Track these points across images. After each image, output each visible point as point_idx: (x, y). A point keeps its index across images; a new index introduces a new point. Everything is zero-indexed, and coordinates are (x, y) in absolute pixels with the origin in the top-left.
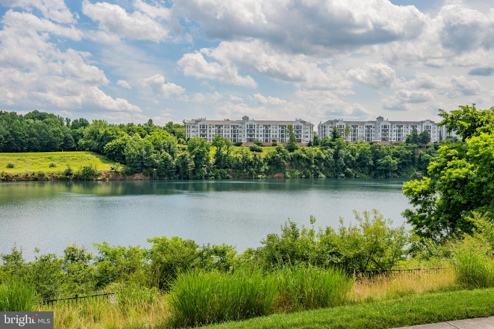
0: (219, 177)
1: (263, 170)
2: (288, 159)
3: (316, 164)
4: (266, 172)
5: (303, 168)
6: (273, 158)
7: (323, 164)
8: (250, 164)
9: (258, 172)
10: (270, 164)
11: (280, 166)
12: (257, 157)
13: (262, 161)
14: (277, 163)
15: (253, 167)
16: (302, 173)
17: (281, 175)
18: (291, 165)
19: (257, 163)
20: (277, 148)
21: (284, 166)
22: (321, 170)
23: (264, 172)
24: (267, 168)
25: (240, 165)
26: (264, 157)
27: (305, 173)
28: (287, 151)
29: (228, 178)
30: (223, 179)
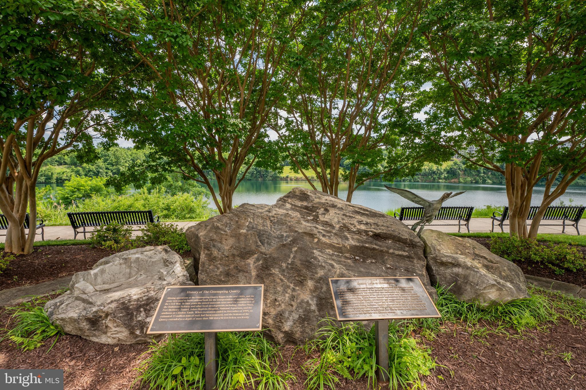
0: (412, 180)
1: (443, 176)
2: (462, 170)
3: (484, 173)
4: (445, 178)
5: (473, 175)
6: (451, 169)
7: (490, 173)
8: (434, 173)
9: (439, 178)
10: (448, 172)
11: (456, 174)
12: (439, 168)
13: (442, 171)
14: (454, 172)
15: (436, 175)
16: (473, 179)
17: (456, 180)
18: (464, 174)
19: (439, 172)
20: (454, 163)
21: (459, 174)
22: (488, 177)
23: (444, 178)
24: (446, 175)
25: (427, 174)
26: (444, 168)
27: (475, 179)
28: (462, 164)
29: (418, 182)
30: (414, 182)
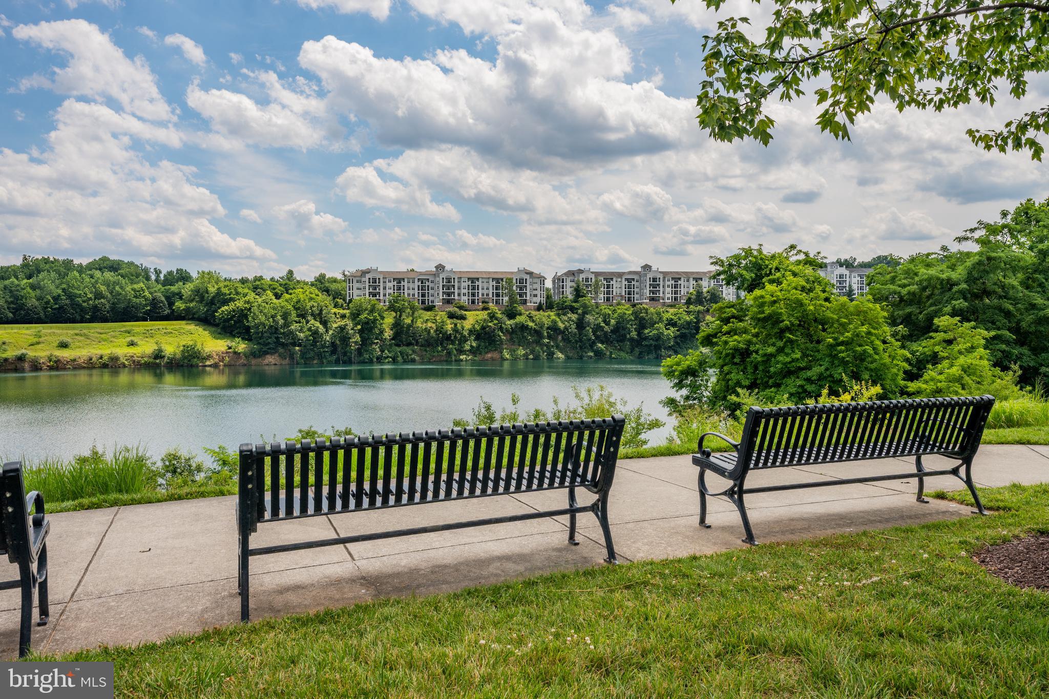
0: (400, 359)
1: (467, 347)
2: (507, 330)
3: (549, 337)
4: (473, 351)
5: (529, 343)
6: (483, 328)
7: (560, 338)
8: (448, 338)
9: (461, 351)
10: (478, 338)
11: (494, 341)
12: (459, 326)
13: (466, 333)
14: (490, 337)
15: (453, 343)
16: (528, 351)
17: (496, 355)
18: (511, 339)
19: (458, 336)
20: (489, 314)
21: (501, 340)
22: (558, 347)
23: (470, 351)
24: (474, 344)
25: (432, 341)
26: (470, 327)
27: (532, 352)
28: (505, 318)
29: (413, 361)
30: (405, 362)
